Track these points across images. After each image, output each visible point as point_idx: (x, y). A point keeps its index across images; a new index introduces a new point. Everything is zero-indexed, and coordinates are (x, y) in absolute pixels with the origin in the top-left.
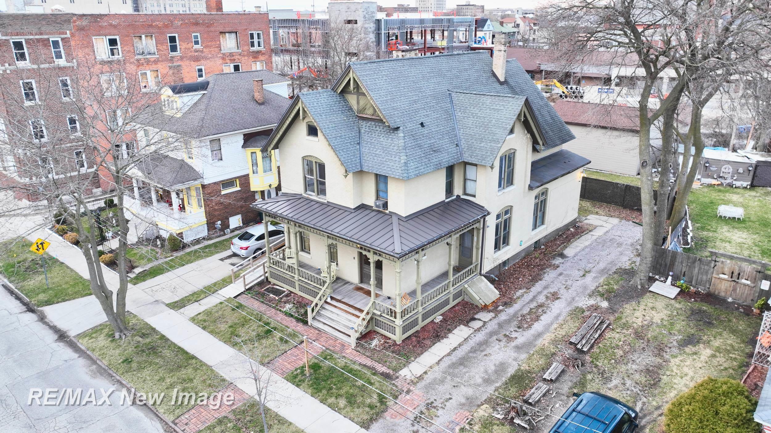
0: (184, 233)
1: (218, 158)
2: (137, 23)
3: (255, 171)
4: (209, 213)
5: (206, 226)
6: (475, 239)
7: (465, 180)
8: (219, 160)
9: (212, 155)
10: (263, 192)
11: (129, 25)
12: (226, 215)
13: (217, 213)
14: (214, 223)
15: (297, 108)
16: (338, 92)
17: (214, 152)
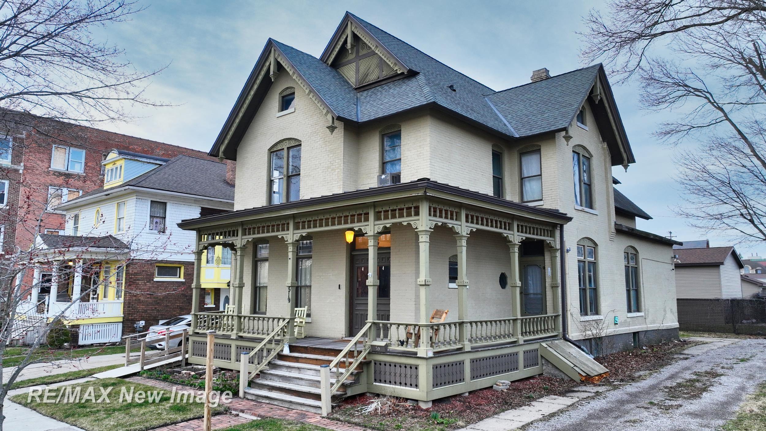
0: (81, 328)
1: (159, 228)
2: (111, 142)
3: (210, 259)
4: (129, 303)
5: (120, 326)
6: (549, 271)
7: (522, 179)
8: (159, 232)
9: (151, 222)
10: (217, 291)
11: (101, 142)
12: (155, 313)
13: (141, 307)
14: (134, 321)
15: (267, 64)
16: (330, 63)
17: (155, 220)
